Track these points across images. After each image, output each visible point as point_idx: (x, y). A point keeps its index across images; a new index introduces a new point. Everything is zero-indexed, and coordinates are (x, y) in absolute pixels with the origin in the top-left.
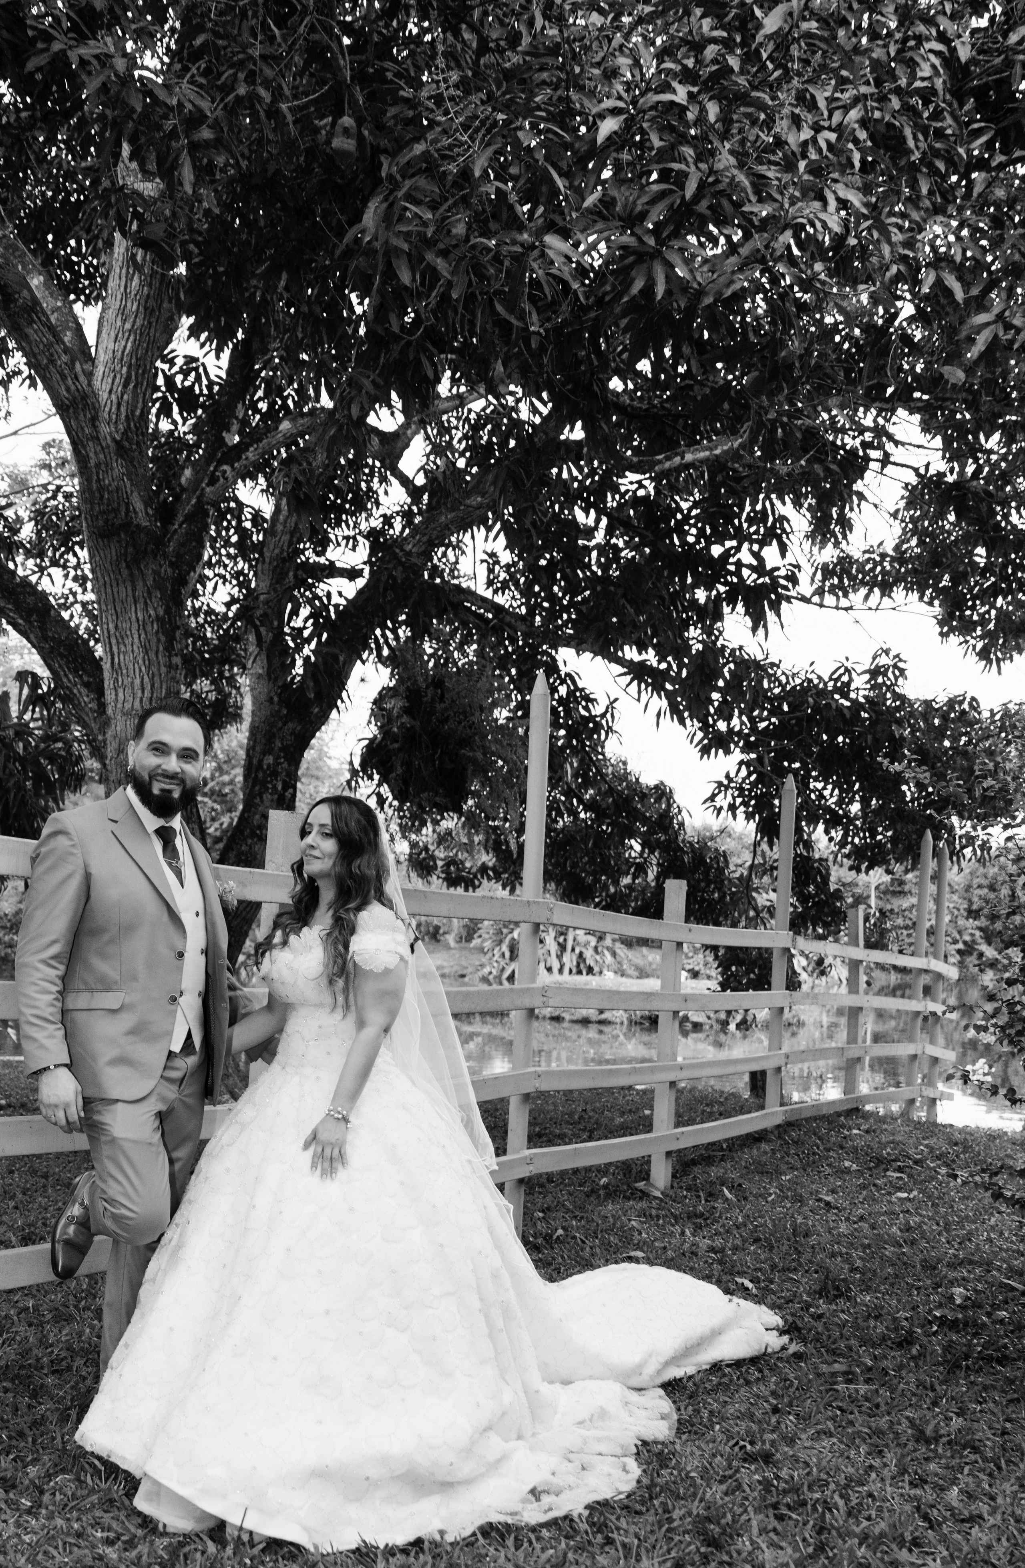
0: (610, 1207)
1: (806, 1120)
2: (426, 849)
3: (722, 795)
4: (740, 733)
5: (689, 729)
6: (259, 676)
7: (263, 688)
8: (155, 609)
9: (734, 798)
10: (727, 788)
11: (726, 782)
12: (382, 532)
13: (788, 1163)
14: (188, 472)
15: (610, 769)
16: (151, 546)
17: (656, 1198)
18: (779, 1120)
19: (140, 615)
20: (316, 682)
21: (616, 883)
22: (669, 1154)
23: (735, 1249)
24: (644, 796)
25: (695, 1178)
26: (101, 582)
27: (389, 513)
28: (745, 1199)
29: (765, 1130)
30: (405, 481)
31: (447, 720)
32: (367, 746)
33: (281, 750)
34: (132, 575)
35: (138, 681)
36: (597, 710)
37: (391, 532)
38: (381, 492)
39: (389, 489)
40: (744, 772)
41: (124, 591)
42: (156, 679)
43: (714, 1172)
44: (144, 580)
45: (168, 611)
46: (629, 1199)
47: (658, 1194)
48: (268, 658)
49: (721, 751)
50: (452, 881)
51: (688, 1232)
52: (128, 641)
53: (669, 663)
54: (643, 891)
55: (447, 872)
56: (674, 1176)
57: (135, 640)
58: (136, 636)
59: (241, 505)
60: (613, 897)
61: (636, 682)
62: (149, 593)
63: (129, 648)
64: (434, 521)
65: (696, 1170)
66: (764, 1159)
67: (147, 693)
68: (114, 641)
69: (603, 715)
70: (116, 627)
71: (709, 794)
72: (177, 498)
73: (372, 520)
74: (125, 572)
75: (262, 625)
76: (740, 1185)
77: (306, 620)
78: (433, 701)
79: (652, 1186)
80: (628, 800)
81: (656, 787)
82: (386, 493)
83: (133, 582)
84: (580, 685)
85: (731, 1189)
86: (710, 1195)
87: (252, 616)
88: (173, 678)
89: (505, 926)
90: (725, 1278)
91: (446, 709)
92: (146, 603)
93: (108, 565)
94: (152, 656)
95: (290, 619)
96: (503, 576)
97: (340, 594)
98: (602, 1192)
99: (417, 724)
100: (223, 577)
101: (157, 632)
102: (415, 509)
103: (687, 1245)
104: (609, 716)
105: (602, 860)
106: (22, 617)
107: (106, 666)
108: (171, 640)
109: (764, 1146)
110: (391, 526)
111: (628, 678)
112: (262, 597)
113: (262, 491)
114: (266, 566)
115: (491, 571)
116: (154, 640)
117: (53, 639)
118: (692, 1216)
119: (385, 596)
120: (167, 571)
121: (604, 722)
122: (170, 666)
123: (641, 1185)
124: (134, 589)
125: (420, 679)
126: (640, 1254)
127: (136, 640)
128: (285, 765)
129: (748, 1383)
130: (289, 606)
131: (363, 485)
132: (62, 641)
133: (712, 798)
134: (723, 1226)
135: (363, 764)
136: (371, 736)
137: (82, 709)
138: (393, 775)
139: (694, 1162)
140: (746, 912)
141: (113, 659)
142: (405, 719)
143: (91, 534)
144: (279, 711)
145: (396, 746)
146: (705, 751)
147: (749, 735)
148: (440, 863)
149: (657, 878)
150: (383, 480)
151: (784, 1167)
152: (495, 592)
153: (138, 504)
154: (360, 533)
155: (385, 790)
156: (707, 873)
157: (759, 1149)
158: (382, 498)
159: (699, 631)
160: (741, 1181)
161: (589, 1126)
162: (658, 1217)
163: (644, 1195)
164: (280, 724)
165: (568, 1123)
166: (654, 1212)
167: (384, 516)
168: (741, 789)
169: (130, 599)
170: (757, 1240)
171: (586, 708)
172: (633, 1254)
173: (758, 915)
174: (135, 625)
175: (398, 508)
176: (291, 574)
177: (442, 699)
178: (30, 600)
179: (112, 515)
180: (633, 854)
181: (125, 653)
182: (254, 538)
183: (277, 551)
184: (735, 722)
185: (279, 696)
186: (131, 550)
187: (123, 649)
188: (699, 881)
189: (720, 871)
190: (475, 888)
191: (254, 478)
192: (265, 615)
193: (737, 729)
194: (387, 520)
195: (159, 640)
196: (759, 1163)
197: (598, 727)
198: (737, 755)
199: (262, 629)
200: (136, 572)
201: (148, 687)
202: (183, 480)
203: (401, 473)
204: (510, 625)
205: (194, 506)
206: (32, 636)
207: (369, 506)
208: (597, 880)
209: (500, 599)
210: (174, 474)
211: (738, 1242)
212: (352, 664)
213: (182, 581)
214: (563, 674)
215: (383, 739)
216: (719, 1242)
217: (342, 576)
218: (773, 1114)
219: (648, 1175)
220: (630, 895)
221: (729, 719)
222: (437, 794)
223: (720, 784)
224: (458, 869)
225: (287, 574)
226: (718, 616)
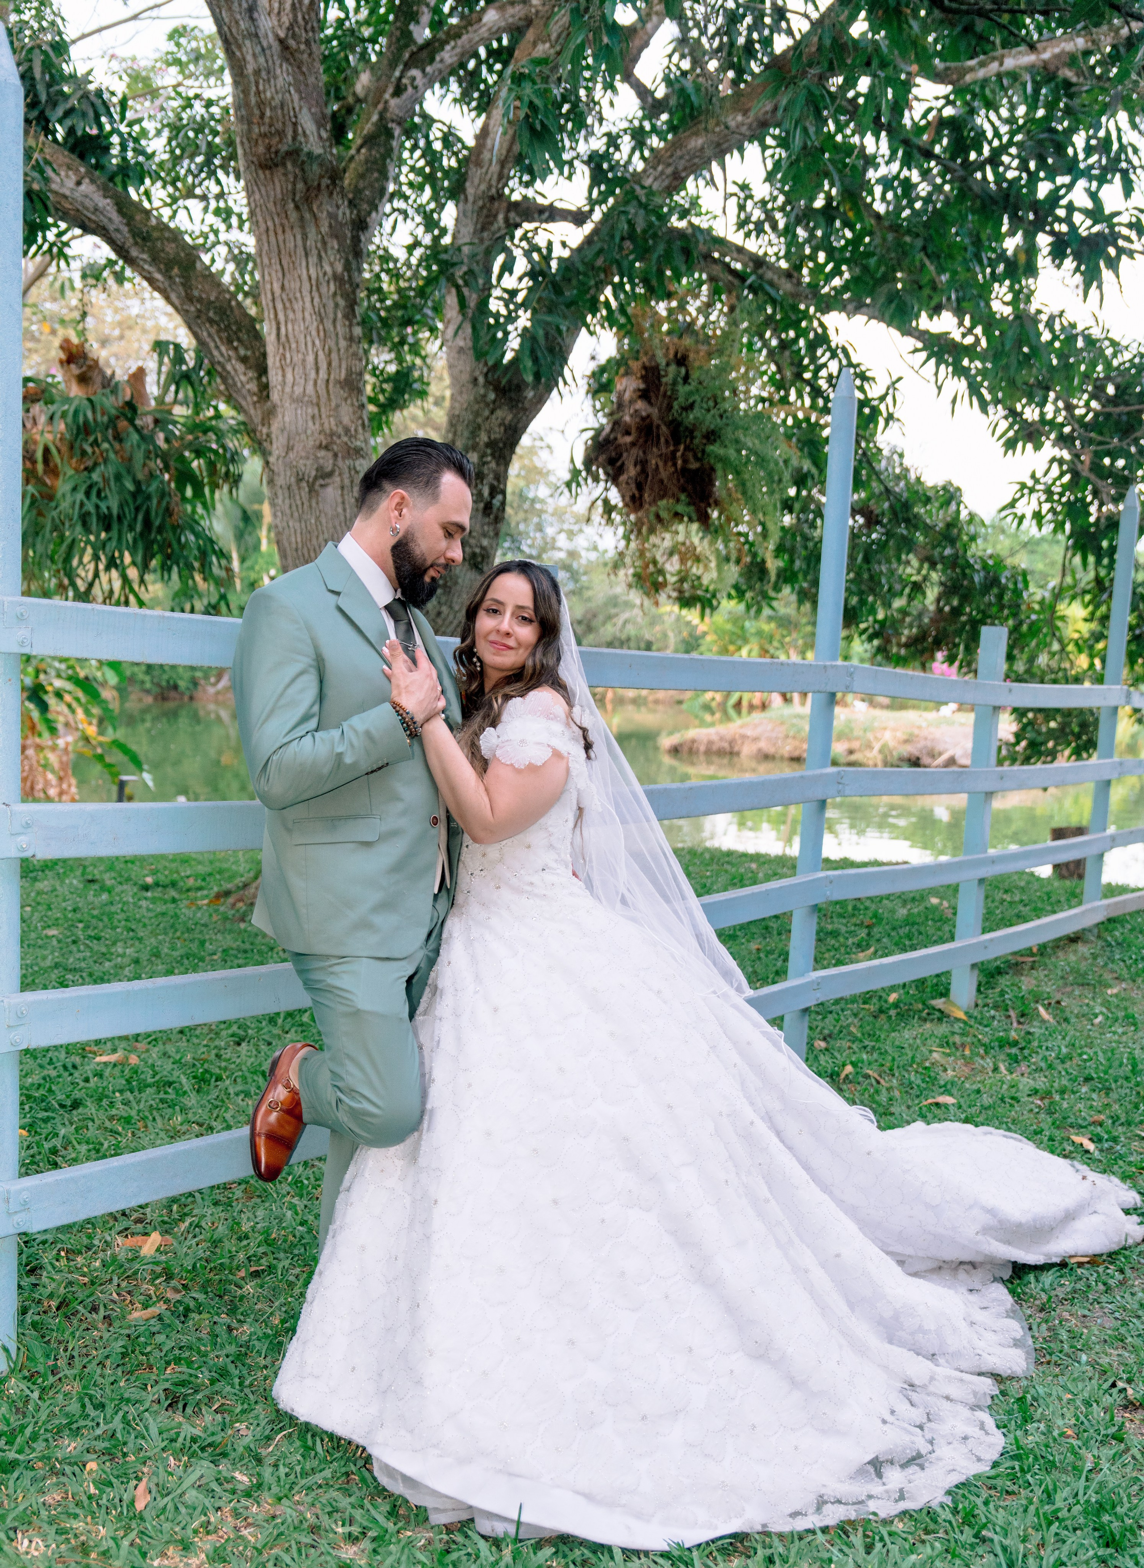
0: (907, 1034)
1: (1130, 914)
2: (655, 562)
3: (1025, 500)
4: (1052, 423)
5: (991, 417)
6: (461, 350)
7: (467, 364)
8: (332, 264)
9: (1040, 504)
10: (1032, 490)
11: (1030, 483)
12: (606, 156)
13: (1112, 971)
14: (364, 79)
15: (884, 463)
16: (326, 181)
17: (958, 1020)
18: (1100, 917)
19: (313, 272)
20: (535, 360)
21: (887, 605)
22: (974, 966)
23: (1062, 1092)
24: (928, 500)
25: (1002, 993)
26: (263, 227)
27: (614, 130)
28: (1066, 1020)
29: (1084, 930)
30: (642, 92)
31: (691, 407)
32: (593, 438)
33: (487, 445)
34: (302, 218)
35: (311, 358)
36: (874, 391)
37: (617, 156)
38: (605, 103)
39: (616, 100)
40: (1055, 471)
41: (292, 240)
42: (334, 356)
43: (1027, 983)
44: (317, 226)
45: (347, 267)
46: (925, 1020)
47: (961, 1015)
48: (474, 328)
49: (1029, 446)
50: (686, 602)
51: (1002, 1067)
52: (298, 306)
53: (976, 336)
54: (920, 615)
55: (681, 591)
56: (979, 991)
57: (305, 305)
58: (308, 299)
59: (428, 120)
60: (882, 623)
61: (933, 361)
62: (324, 243)
63: (299, 315)
64: (681, 146)
65: (1004, 981)
66: (1083, 966)
67: (323, 374)
68: (279, 306)
69: (882, 398)
70: (283, 288)
71: (1008, 500)
72: (350, 110)
73: (592, 140)
74: (293, 215)
75: (466, 284)
76: (1058, 1002)
77: (520, 279)
78: (675, 383)
79: (954, 1004)
80: (907, 506)
81: (944, 488)
82: (612, 104)
83: (303, 227)
84: (855, 361)
85: (1048, 1007)
86: (1023, 1015)
87: (453, 275)
88: (355, 354)
89: (732, 642)
90: (1058, 1134)
91: (691, 393)
92: (320, 257)
93: (271, 205)
94: (329, 325)
95: (500, 277)
96: (757, 214)
97: (564, 244)
98: (893, 1012)
99: (655, 412)
100: (405, 213)
101: (335, 294)
102: (647, 126)
103: (1005, 1087)
104: (889, 399)
105: (872, 578)
106: (159, 271)
107: (270, 339)
108: (352, 303)
109: (1082, 949)
110: (617, 148)
111: (923, 355)
112: (466, 250)
113: (455, 100)
114: (469, 206)
115: (742, 207)
116: (331, 305)
117: (200, 300)
118: (1004, 1043)
119: (621, 248)
120: (345, 213)
121: (883, 407)
122: (351, 339)
123: (939, 1003)
124: (305, 237)
125: (660, 354)
126: (948, 1100)
127: (308, 305)
128: (493, 465)
129: (1108, 1289)
130: (500, 259)
131: (582, 93)
132: (210, 303)
133: (1012, 504)
134: (1045, 1058)
135: (588, 462)
136: (597, 426)
137: (238, 391)
138: (623, 478)
139: (999, 972)
140: (1048, 645)
141: (278, 329)
142: (640, 405)
143: (249, 164)
144: (484, 396)
145: (628, 439)
146: (1010, 445)
147: (1063, 425)
148: (672, 579)
149: (938, 600)
150: (609, 86)
151: (1108, 976)
152: (748, 235)
153: (307, 123)
154: (578, 157)
155: (615, 496)
156: (1000, 597)
157: (1075, 952)
158: (607, 112)
159: (1004, 289)
160: (1058, 996)
161: (867, 921)
162: (963, 1045)
163: (943, 1016)
164: (487, 413)
165: (841, 916)
166: (957, 1039)
167: (608, 135)
168: (1049, 492)
169: (300, 251)
170: (1088, 1079)
171: (861, 389)
172: (941, 1099)
173: (1063, 649)
174: (306, 286)
175: (625, 125)
176: (501, 217)
177: (686, 379)
178: (170, 248)
179: (275, 140)
180: (909, 570)
181: (294, 322)
182: (445, 162)
183: (483, 187)
184: (1049, 409)
185: (486, 375)
186: (300, 186)
187: (291, 316)
188: (990, 604)
189: (1017, 593)
190: (713, 609)
191: (444, 83)
192: (470, 272)
193: (1049, 416)
194: (613, 140)
195: (337, 305)
196: (1078, 971)
197: (875, 411)
198: (1049, 450)
199: (466, 291)
200: (307, 216)
201: (323, 366)
202: (359, 88)
203: (638, 80)
204: (771, 284)
205: (375, 124)
206: (173, 296)
207: (589, 121)
208: (862, 602)
209: (753, 245)
210: (345, 80)
211: (1065, 1082)
212: (575, 334)
213: (361, 225)
214: (833, 345)
215: (612, 430)
216: (1041, 1083)
217: (564, 219)
218: (1093, 910)
219: (948, 990)
220: (903, 620)
221: (1042, 404)
222: (678, 500)
223: (1023, 486)
224: (693, 587)
225: (495, 216)
226: (1031, 270)
